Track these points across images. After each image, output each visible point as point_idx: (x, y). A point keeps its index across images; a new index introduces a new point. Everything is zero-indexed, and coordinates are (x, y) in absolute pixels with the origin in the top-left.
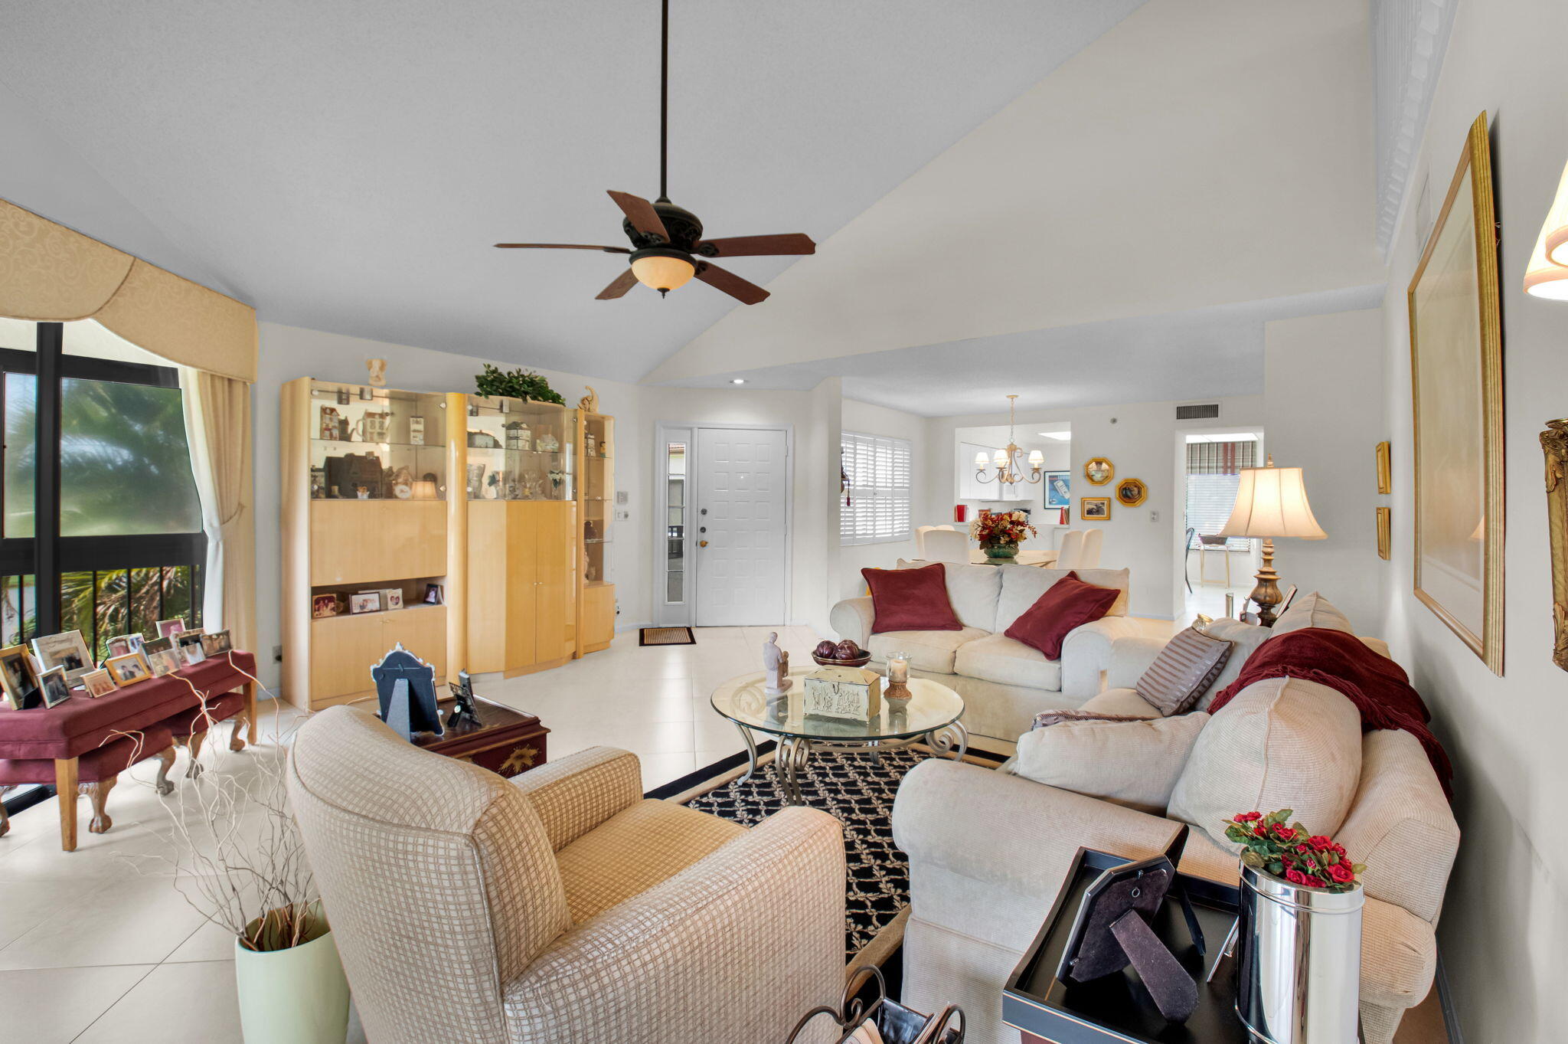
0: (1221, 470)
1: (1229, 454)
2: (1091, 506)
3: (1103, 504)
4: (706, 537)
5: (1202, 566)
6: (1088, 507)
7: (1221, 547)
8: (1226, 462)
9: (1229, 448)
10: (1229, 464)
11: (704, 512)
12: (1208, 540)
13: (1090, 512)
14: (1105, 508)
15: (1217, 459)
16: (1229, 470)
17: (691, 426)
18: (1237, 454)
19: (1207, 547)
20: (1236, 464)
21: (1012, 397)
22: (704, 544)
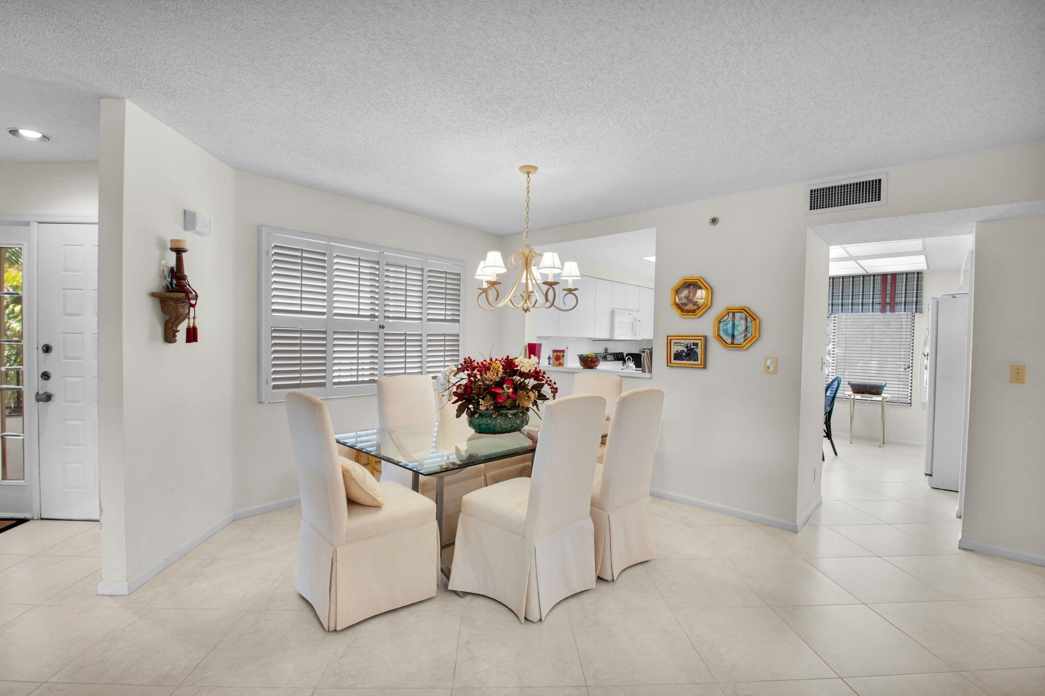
0: (877, 307)
1: (889, 288)
2: (680, 348)
3: (696, 344)
4: (50, 386)
5: (852, 418)
6: (675, 349)
7: (875, 398)
8: (884, 297)
9: (889, 281)
10: (888, 300)
11: (47, 349)
12: (859, 389)
13: (678, 356)
14: (699, 351)
15: (873, 294)
16: (888, 307)
17: (27, 219)
18: (898, 287)
19: (858, 397)
20: (898, 300)
21: (529, 170)
22: (48, 398)
